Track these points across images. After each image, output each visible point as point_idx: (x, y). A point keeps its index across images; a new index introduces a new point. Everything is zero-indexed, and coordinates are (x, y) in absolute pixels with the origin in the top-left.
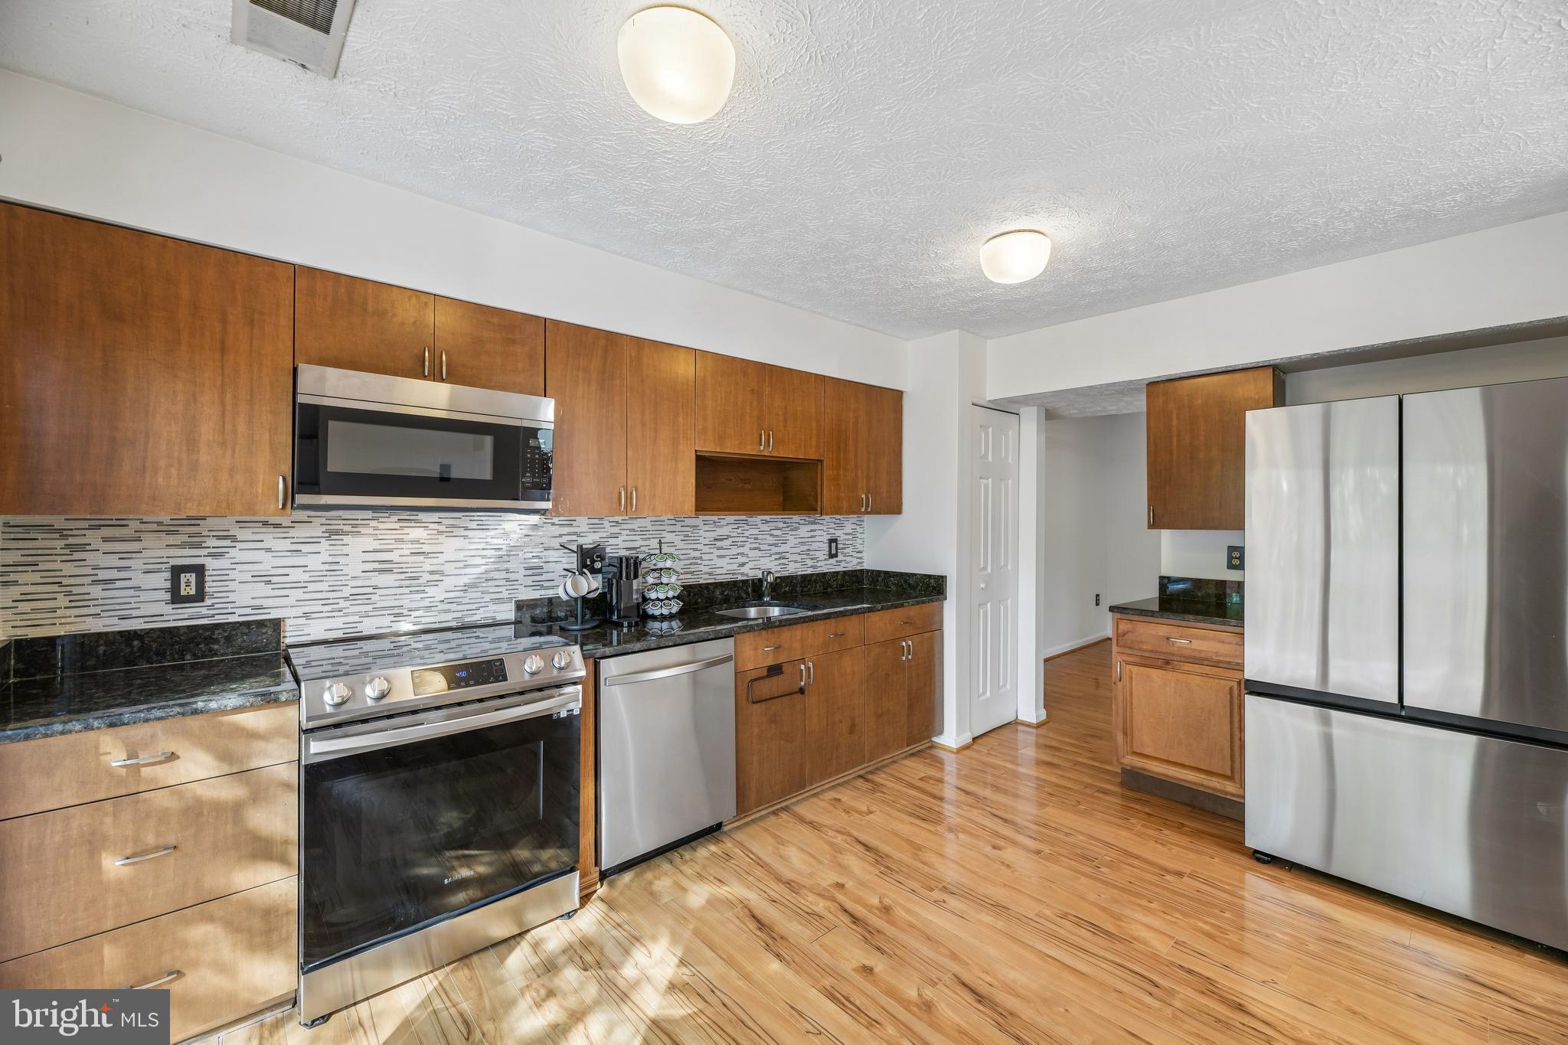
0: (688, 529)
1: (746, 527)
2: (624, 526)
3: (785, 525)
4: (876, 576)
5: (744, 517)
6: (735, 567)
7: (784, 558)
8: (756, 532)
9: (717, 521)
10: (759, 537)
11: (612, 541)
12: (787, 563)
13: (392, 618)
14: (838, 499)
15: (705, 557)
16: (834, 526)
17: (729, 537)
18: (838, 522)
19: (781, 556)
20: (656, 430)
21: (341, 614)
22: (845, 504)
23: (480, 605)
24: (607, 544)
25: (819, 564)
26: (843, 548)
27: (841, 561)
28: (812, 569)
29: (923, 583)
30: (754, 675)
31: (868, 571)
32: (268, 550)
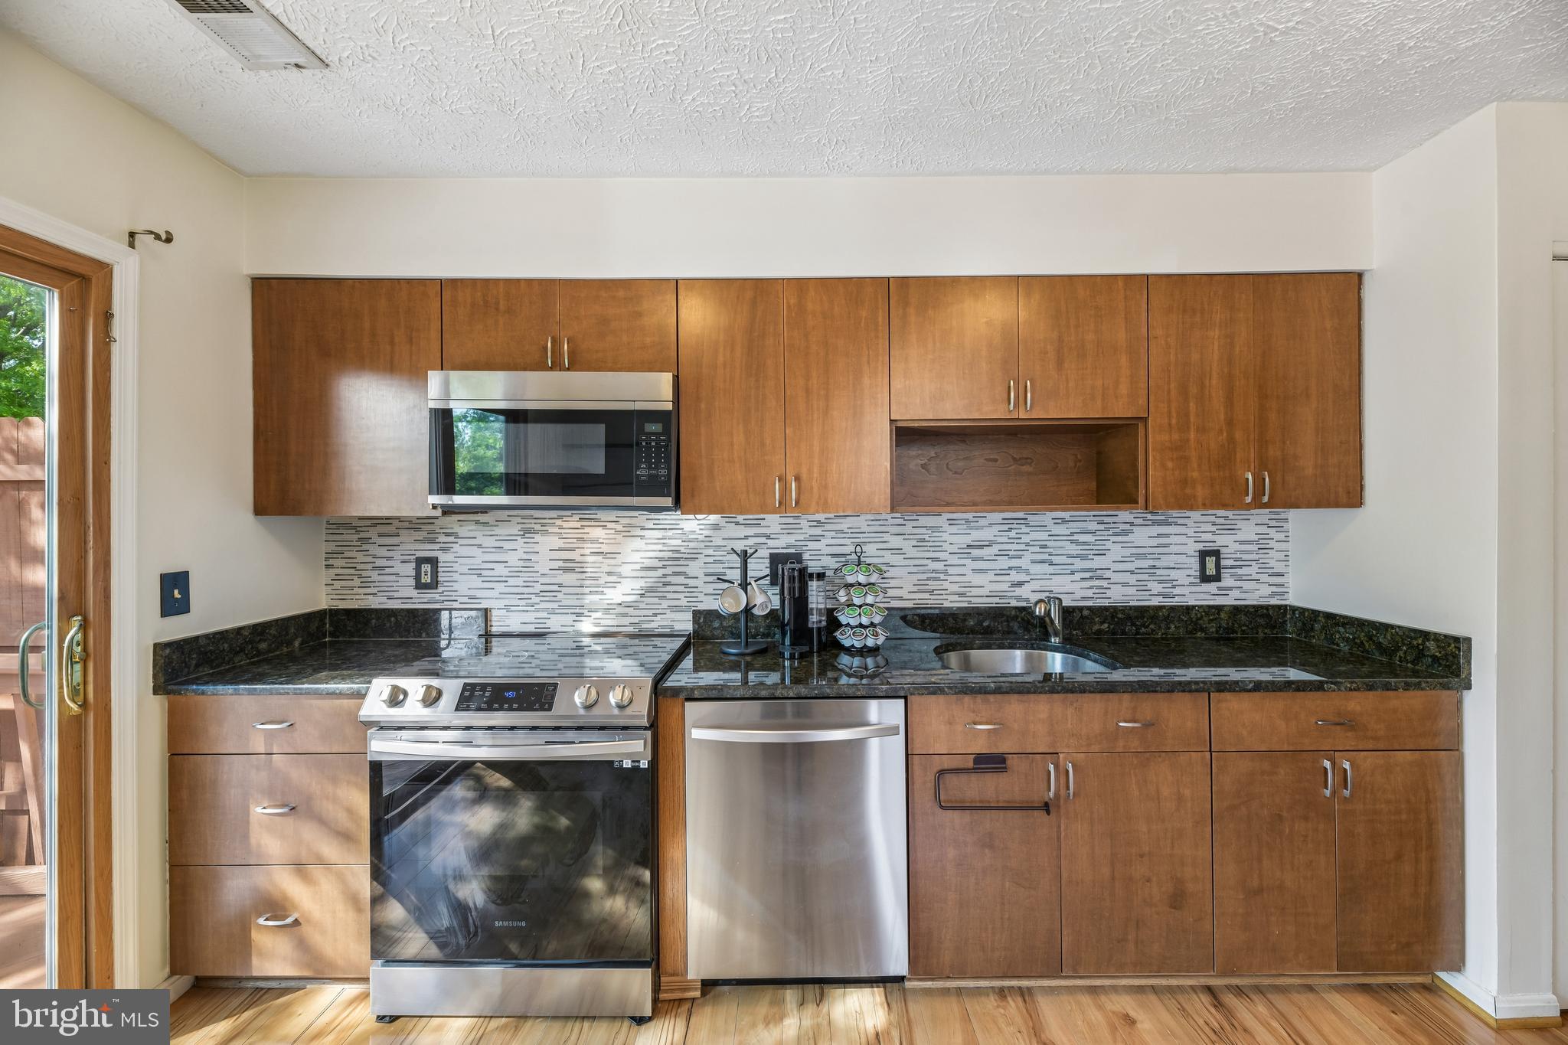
0: (924, 531)
1: (1025, 529)
2: (828, 527)
3: (1102, 527)
4: (1309, 619)
5: (1021, 515)
6: (1005, 587)
7: (1101, 578)
8: (1044, 536)
9: (971, 519)
10: (1049, 544)
11: (812, 545)
12: (1106, 585)
13: (574, 617)
14: (1184, 482)
15: (951, 570)
16: (1214, 528)
17: (991, 544)
18: (1222, 521)
19: (1096, 575)
20: (827, 398)
21: (533, 609)
22: (1201, 492)
23: (658, 611)
24: (805, 548)
25: (1177, 591)
26: (1232, 567)
27: (1230, 589)
28: (1161, 599)
29: (1411, 646)
30: (947, 763)
31: (1294, 609)
32: (480, 546)
